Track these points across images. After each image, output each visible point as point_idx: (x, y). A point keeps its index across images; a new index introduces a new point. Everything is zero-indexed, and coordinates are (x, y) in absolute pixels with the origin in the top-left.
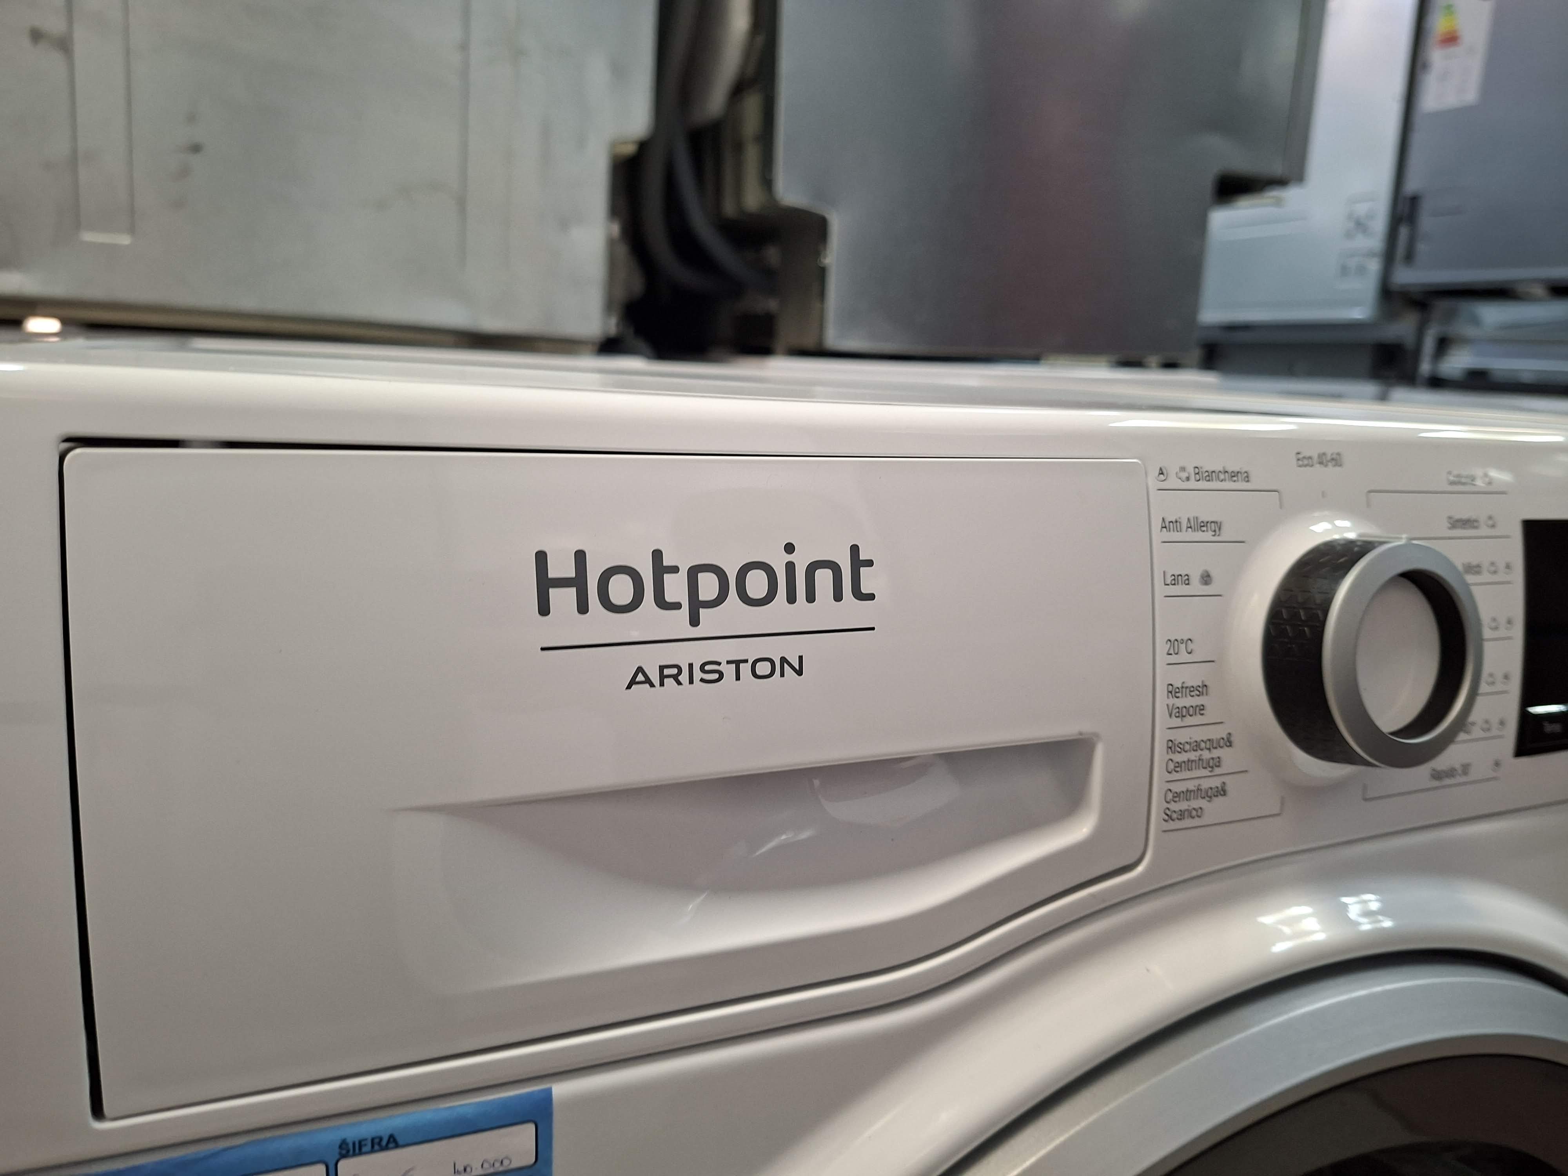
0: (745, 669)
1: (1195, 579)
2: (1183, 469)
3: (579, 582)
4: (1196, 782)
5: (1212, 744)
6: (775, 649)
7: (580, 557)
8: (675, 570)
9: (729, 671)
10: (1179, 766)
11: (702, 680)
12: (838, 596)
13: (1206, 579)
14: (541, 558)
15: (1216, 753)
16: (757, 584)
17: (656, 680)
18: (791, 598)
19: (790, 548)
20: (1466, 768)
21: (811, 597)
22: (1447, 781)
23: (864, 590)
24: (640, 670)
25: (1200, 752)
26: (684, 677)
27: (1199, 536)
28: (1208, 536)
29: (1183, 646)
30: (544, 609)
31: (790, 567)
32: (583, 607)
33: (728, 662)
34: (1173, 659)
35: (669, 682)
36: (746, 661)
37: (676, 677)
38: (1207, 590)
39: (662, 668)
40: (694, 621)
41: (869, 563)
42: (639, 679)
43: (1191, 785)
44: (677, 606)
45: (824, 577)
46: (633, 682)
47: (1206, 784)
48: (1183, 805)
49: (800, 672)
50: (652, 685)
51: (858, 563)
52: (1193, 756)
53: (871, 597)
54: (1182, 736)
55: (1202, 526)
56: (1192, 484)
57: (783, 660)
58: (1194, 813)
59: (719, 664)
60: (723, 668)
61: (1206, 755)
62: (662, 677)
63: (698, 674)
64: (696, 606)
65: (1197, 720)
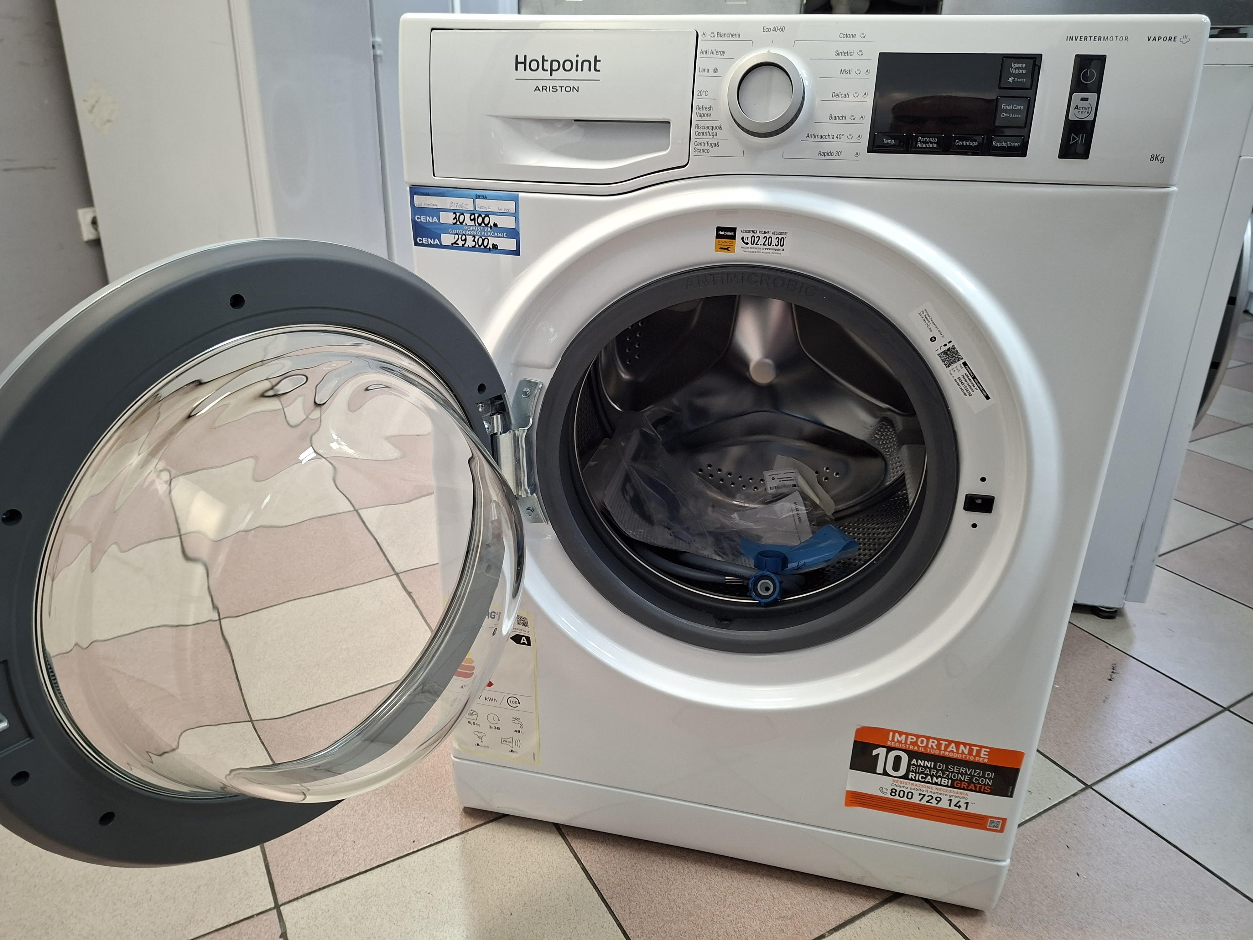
0: (563, 89)
1: (711, 71)
2: (713, 33)
3: (525, 63)
4: (707, 140)
5: (713, 128)
6: (571, 84)
7: (525, 56)
8: (547, 61)
9: (559, 89)
10: (700, 134)
11: (553, 91)
12: (590, 70)
13: (716, 70)
14: (517, 56)
15: (715, 131)
16: (568, 65)
17: (541, 90)
18: (577, 70)
19: (577, 56)
20: (838, 154)
21: (582, 70)
22: (827, 157)
23: (597, 69)
24: (537, 87)
25: (708, 130)
26: (548, 90)
27: (716, 56)
28: (719, 56)
29: (704, 93)
30: (517, 69)
31: (577, 61)
32: (525, 69)
33: (559, 87)
34: (700, 97)
35: (544, 90)
36: (563, 87)
37: (546, 90)
38: (716, 74)
39: (542, 87)
40: (551, 75)
41: (600, 61)
42: (537, 89)
43: (705, 141)
44: (547, 70)
45: (586, 65)
46: (536, 90)
47: (710, 141)
48: (701, 147)
49: (578, 91)
50: (540, 91)
51: (596, 60)
52: (706, 131)
53: (599, 71)
54: (701, 124)
55: (717, 52)
56: (716, 38)
57: (573, 87)
58: (706, 151)
59: (556, 87)
60: (558, 88)
61: (711, 131)
62: (543, 89)
63: (551, 89)
64: (552, 70)
65: (708, 118)
